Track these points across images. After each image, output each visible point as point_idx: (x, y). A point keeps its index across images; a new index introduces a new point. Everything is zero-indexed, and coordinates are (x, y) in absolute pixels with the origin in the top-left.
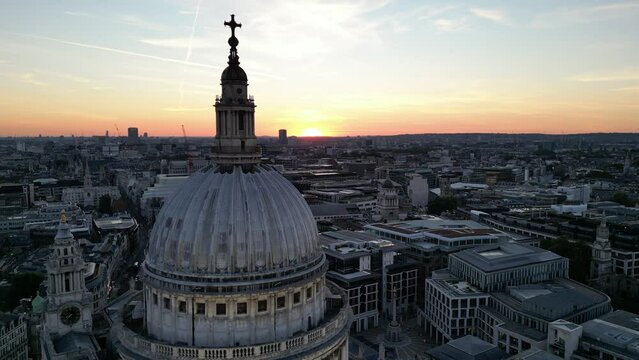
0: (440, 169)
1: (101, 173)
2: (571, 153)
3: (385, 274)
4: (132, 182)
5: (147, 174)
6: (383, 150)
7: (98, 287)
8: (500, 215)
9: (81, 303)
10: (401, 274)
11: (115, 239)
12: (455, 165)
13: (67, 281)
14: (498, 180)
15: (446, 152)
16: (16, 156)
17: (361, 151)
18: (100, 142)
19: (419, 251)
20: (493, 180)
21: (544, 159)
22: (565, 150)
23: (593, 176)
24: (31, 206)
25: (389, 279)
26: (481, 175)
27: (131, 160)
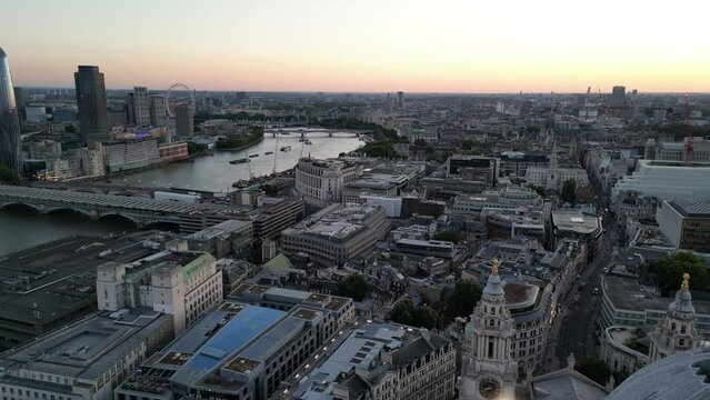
1: (571, 146)
4: (606, 163)
5: (626, 154)
7: (538, 322)
9: (503, 377)
11: (571, 248)
13: (491, 345)
16: (494, 120)
18: (578, 102)
24: (494, 185)
27: (610, 130)
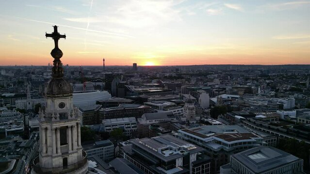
0: (214, 86)
1: (40, 88)
2: (278, 76)
3: (191, 167)
6: (184, 74)
8: (251, 120)
10: (201, 166)
12: (221, 83)
14: (245, 93)
15: (216, 75)
17: (174, 75)
19: (211, 150)
20: (242, 93)
21: (265, 80)
22: (274, 74)
23: (292, 90)
25: (193, 170)
26: (235, 90)
